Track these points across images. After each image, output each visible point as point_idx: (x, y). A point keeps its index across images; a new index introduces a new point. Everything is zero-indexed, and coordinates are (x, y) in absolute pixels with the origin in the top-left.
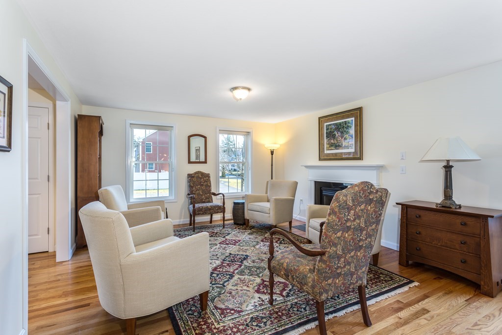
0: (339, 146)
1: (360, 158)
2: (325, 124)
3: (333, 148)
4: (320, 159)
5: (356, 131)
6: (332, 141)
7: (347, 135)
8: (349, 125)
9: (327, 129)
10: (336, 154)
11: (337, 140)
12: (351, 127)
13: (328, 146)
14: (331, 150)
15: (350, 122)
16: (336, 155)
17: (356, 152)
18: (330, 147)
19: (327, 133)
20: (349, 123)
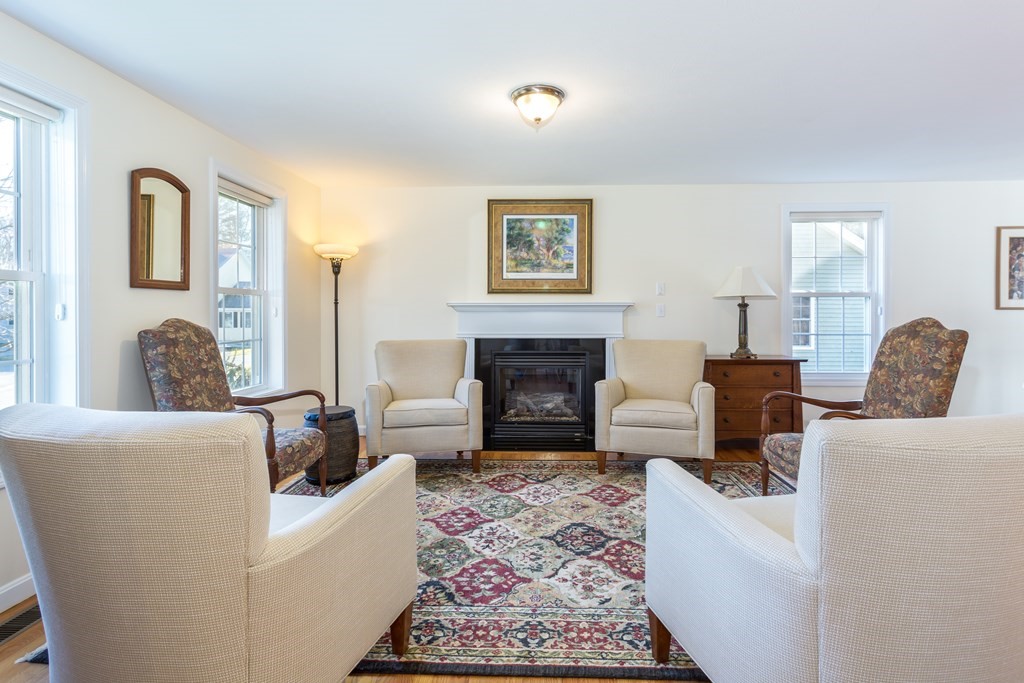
0: (539, 265)
1: (589, 291)
2: (506, 217)
3: (525, 269)
4: (491, 291)
5: (580, 242)
6: (524, 254)
7: (561, 247)
8: (566, 227)
9: (510, 229)
10: (533, 281)
11: (537, 255)
12: (568, 232)
13: (513, 263)
14: (522, 272)
15: (568, 222)
16: (533, 283)
17: (580, 279)
18: (517, 265)
19: (509, 236)
20: (564, 223)
